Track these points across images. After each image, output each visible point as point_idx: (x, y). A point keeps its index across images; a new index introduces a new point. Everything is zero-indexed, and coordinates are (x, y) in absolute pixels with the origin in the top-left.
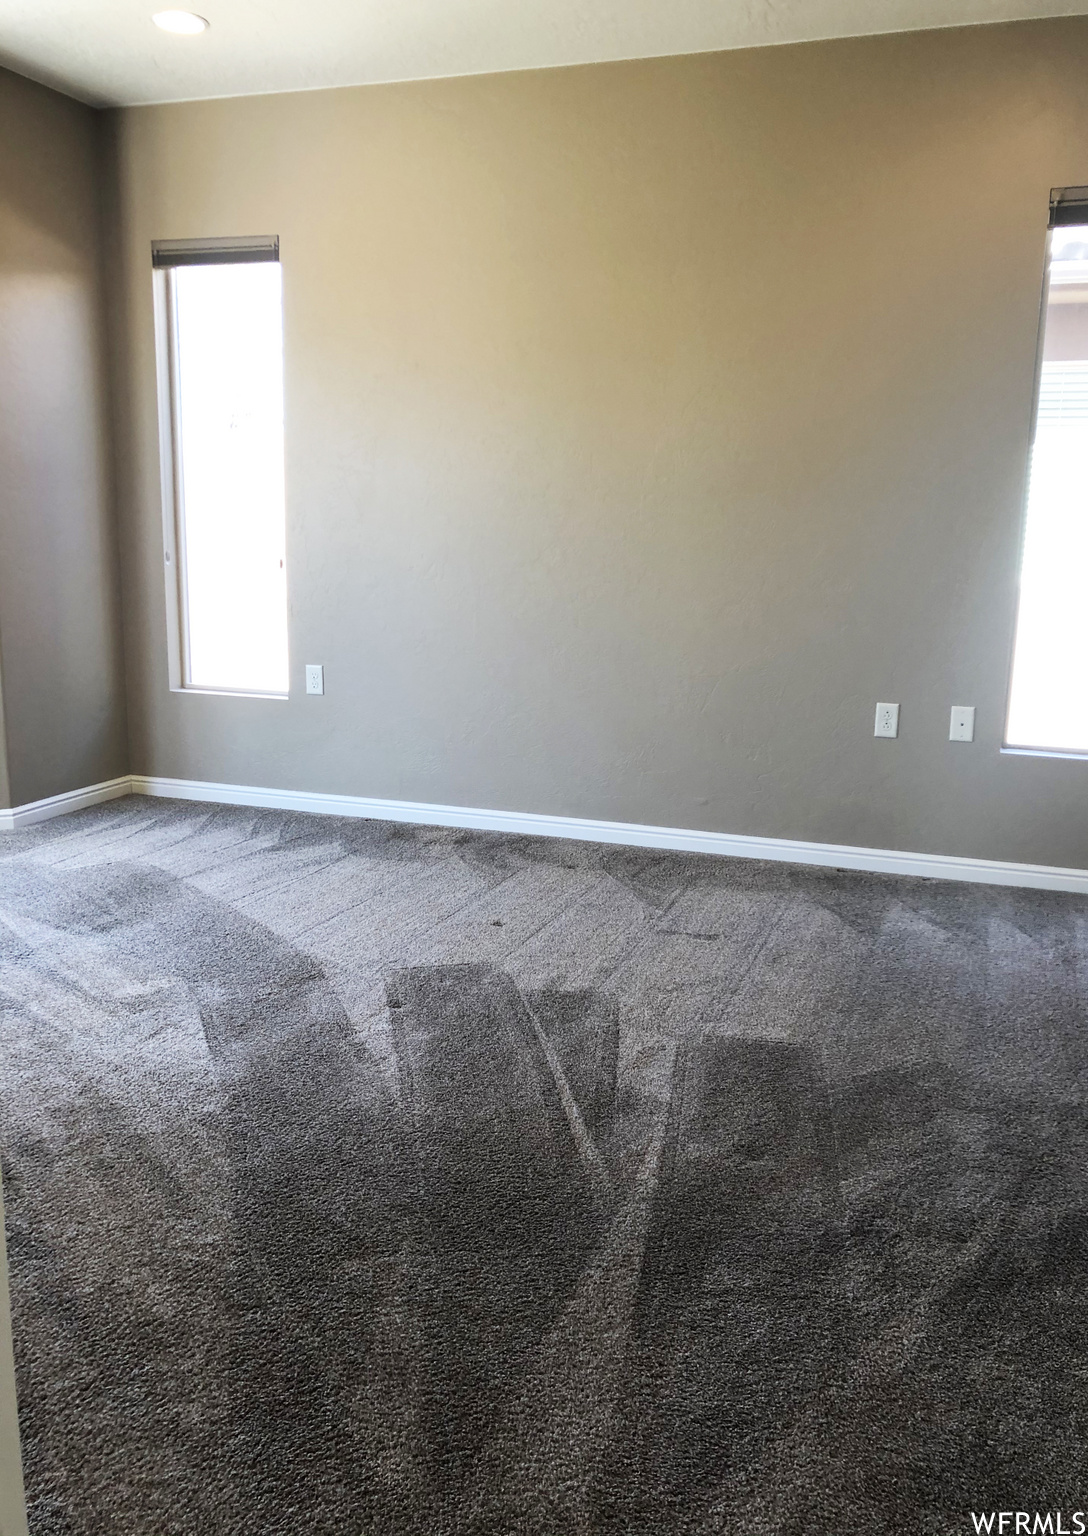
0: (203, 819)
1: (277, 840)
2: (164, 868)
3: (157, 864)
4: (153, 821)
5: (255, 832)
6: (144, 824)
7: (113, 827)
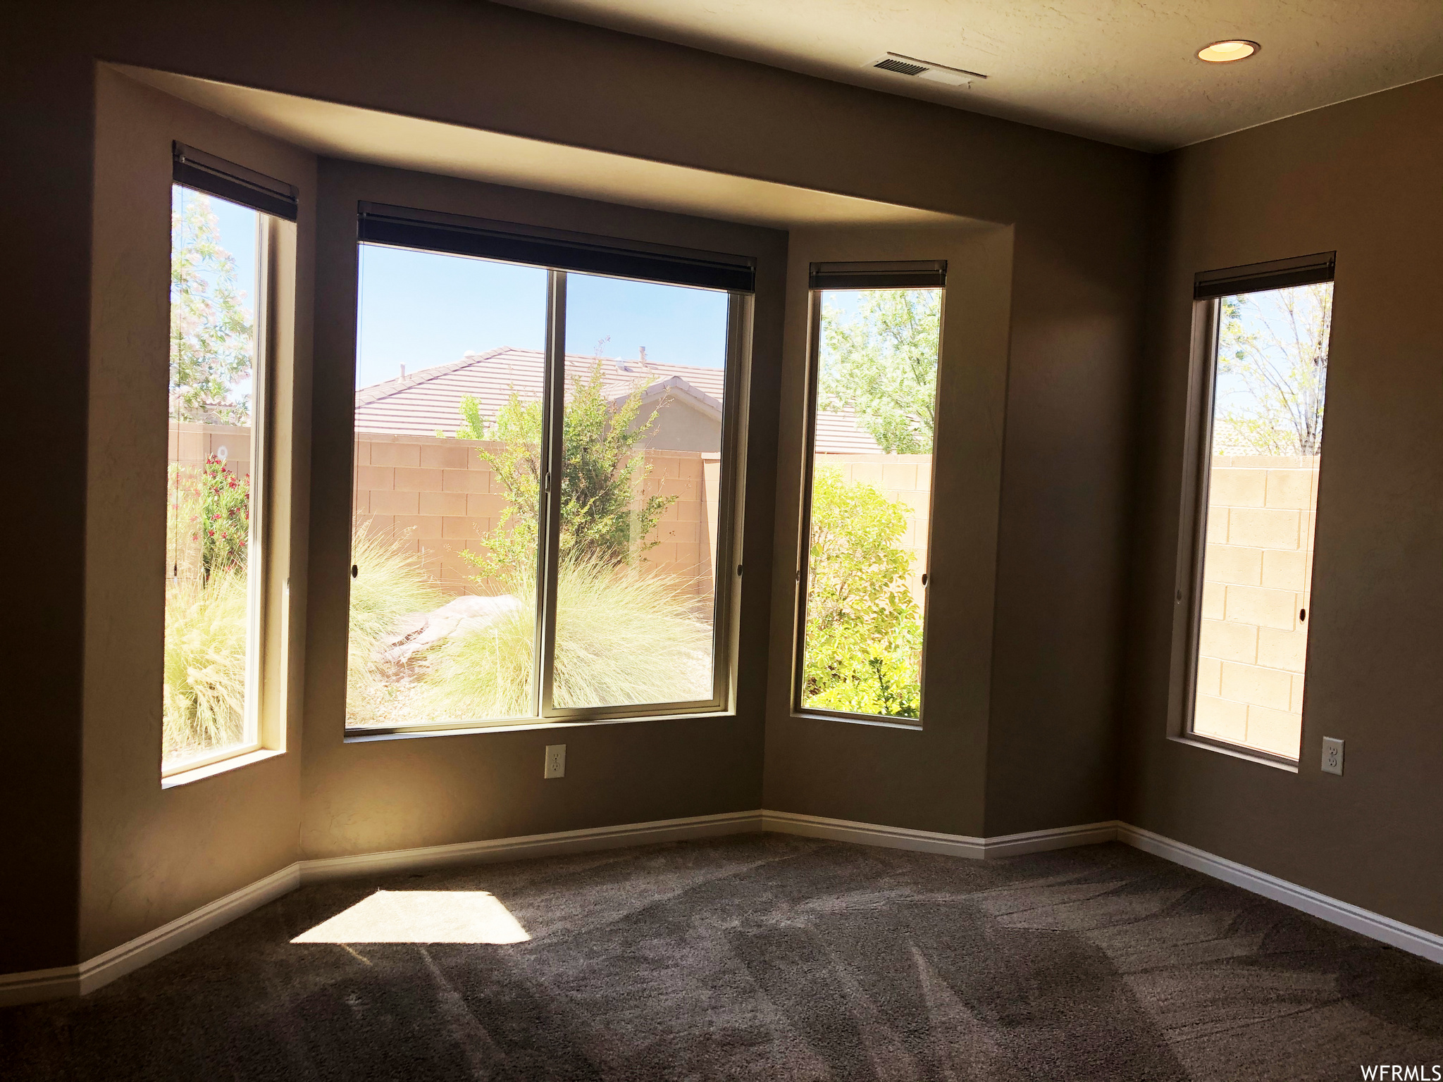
0: (1179, 894)
1: (1255, 948)
2: (1109, 953)
3: (1104, 945)
4: (1124, 883)
5: (1233, 930)
6: (1113, 885)
7: (1078, 881)
